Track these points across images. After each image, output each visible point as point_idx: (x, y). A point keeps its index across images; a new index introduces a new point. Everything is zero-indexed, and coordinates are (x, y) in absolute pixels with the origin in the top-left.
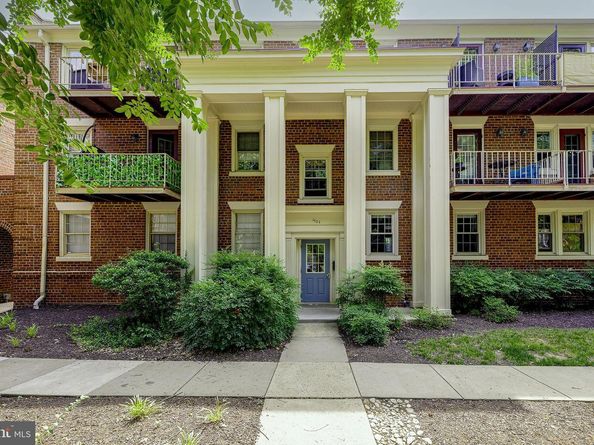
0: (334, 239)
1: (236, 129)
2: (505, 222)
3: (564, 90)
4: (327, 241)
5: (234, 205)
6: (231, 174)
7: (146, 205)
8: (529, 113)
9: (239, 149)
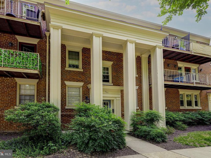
0: (113, 100)
1: (68, 49)
2: (171, 96)
3: (193, 54)
4: (110, 101)
5: (67, 83)
6: (66, 69)
7: (17, 80)
8: (177, 60)
9: (69, 58)
